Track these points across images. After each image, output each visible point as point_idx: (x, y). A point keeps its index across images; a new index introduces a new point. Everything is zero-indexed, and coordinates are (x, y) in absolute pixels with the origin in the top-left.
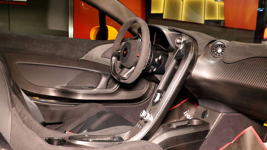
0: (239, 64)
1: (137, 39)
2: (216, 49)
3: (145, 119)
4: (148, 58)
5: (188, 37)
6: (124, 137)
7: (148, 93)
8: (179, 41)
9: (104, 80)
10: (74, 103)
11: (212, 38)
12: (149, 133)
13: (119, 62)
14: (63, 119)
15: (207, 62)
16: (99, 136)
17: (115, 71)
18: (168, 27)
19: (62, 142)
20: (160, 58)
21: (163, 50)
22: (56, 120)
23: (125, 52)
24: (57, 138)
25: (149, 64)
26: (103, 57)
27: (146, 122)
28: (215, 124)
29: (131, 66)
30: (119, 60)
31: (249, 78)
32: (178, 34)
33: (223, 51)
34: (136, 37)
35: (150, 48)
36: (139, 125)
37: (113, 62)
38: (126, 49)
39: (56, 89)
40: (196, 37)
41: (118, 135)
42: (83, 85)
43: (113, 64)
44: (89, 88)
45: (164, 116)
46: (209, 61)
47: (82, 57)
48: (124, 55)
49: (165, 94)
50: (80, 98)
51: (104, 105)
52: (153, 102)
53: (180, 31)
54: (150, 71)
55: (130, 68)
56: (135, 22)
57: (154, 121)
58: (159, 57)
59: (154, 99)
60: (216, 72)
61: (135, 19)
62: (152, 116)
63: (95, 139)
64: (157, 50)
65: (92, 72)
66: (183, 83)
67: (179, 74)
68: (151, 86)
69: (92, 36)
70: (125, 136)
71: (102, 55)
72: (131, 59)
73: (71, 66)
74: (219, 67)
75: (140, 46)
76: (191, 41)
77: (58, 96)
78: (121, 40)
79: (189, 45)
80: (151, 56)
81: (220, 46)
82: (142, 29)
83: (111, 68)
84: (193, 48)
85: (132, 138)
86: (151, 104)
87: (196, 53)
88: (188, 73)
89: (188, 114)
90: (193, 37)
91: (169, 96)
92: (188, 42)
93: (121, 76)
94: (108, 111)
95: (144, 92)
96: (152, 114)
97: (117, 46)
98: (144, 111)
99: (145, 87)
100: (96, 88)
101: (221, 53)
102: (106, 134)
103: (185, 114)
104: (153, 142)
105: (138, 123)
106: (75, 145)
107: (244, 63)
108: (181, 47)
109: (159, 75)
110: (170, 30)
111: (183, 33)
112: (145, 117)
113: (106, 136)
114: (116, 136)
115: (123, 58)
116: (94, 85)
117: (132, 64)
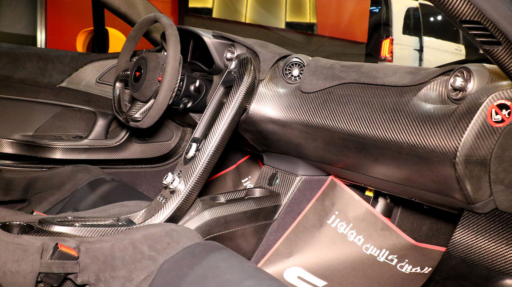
0: (324, 94)
1: (160, 51)
2: (291, 70)
3: (171, 187)
4: (177, 85)
5: (246, 48)
6: (137, 219)
7: (180, 146)
8: (231, 56)
9: (101, 123)
10: (48, 166)
11: (284, 52)
12: (178, 211)
13: (127, 91)
14: (28, 194)
15: (274, 91)
16: (91, 217)
17: (120, 107)
18: (212, 31)
19: (28, 229)
20: (197, 84)
21: (204, 71)
22: (15, 196)
23: (138, 74)
24: (18, 223)
25: (178, 94)
26: (100, 83)
27: (173, 192)
28: (289, 194)
29: (149, 98)
30: (127, 88)
31: (338, 116)
32: (228, 44)
33: (301, 74)
34: (158, 48)
35: (181, 67)
36: (161, 199)
37: (118, 92)
38: (139, 69)
39: (13, 141)
40: (258, 49)
41: (126, 216)
42: (63, 133)
43: (118, 95)
44: (74, 137)
45: (203, 180)
46: (277, 90)
47: (62, 82)
48: (137, 79)
49: (205, 144)
50: (58, 156)
51: (101, 168)
52: (185, 158)
53: (232, 39)
54: (181, 106)
55: (146, 102)
56: (156, 21)
57: (186, 189)
58: (195, 83)
59: (187, 153)
60: (289, 107)
61: (155, 16)
62: (182, 182)
63: (85, 222)
64: (193, 71)
65: (80, 110)
66: (235, 125)
67: (227, 110)
68: (185, 134)
69: (80, 46)
70: (138, 217)
71: (98, 80)
72: (148, 86)
73: (42, 99)
74: (294, 98)
75: (163, 63)
76: (249, 55)
77: (17, 153)
78: (131, 53)
79: (245, 61)
80: (182, 80)
81: (296, 64)
82: (167, 33)
83: (114, 102)
84: (252, 68)
85: (150, 220)
86: (182, 162)
87: (257, 75)
88: (243, 109)
89: (249, 182)
90: (253, 49)
91: (212, 148)
92: (244, 57)
93: (131, 116)
94: (108, 178)
95: (173, 146)
96: (182, 179)
97: (124, 63)
98: (170, 174)
99: (174, 136)
100: (86, 138)
101: (298, 76)
102: (104, 214)
103: (245, 182)
104: (186, 225)
105: (160, 194)
106: (50, 233)
107: (332, 93)
108: (233, 65)
109: (197, 115)
110: (215, 37)
111: (236, 42)
112: (172, 183)
113: (105, 217)
114: (123, 217)
115: (135, 84)
116: (83, 133)
117: (149, 93)
